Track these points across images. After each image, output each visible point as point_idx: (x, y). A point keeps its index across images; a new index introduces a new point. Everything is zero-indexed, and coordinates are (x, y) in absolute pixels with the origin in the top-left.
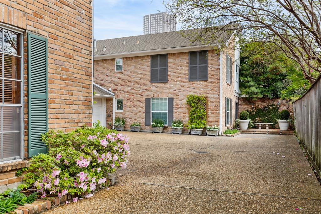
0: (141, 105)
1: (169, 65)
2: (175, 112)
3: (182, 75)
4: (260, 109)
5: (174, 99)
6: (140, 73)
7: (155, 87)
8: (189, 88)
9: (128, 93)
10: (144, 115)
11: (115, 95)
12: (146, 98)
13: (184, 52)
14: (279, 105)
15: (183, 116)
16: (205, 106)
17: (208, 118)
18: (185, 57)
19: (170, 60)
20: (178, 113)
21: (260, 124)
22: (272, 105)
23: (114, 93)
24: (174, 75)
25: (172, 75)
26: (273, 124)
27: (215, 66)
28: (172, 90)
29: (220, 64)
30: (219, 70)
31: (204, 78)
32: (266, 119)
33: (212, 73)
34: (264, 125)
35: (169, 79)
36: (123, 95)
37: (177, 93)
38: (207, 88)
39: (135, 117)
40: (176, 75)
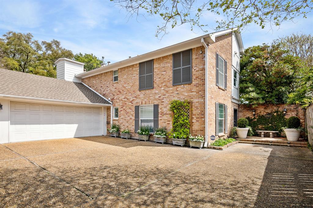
0: (132, 113)
1: (155, 70)
2: (160, 120)
3: (166, 79)
4: (263, 115)
5: (159, 106)
6: (131, 81)
7: (143, 95)
8: (173, 93)
9: (122, 102)
10: (134, 122)
11: (112, 104)
12: (136, 105)
13: (168, 55)
14: (285, 111)
15: (168, 124)
16: (189, 112)
17: (193, 127)
18: (169, 61)
19: (156, 65)
20: (163, 121)
21: (263, 132)
22: (277, 112)
23: (112, 102)
24: (159, 81)
25: (157, 81)
26: (278, 132)
27: (200, 66)
28: (157, 97)
29: (205, 63)
30: (205, 70)
31: (188, 80)
32: (270, 126)
33: (196, 74)
34: (267, 133)
35: (155, 85)
36: (119, 103)
37: (162, 99)
38: (191, 92)
39: (127, 124)
40: (161, 81)
